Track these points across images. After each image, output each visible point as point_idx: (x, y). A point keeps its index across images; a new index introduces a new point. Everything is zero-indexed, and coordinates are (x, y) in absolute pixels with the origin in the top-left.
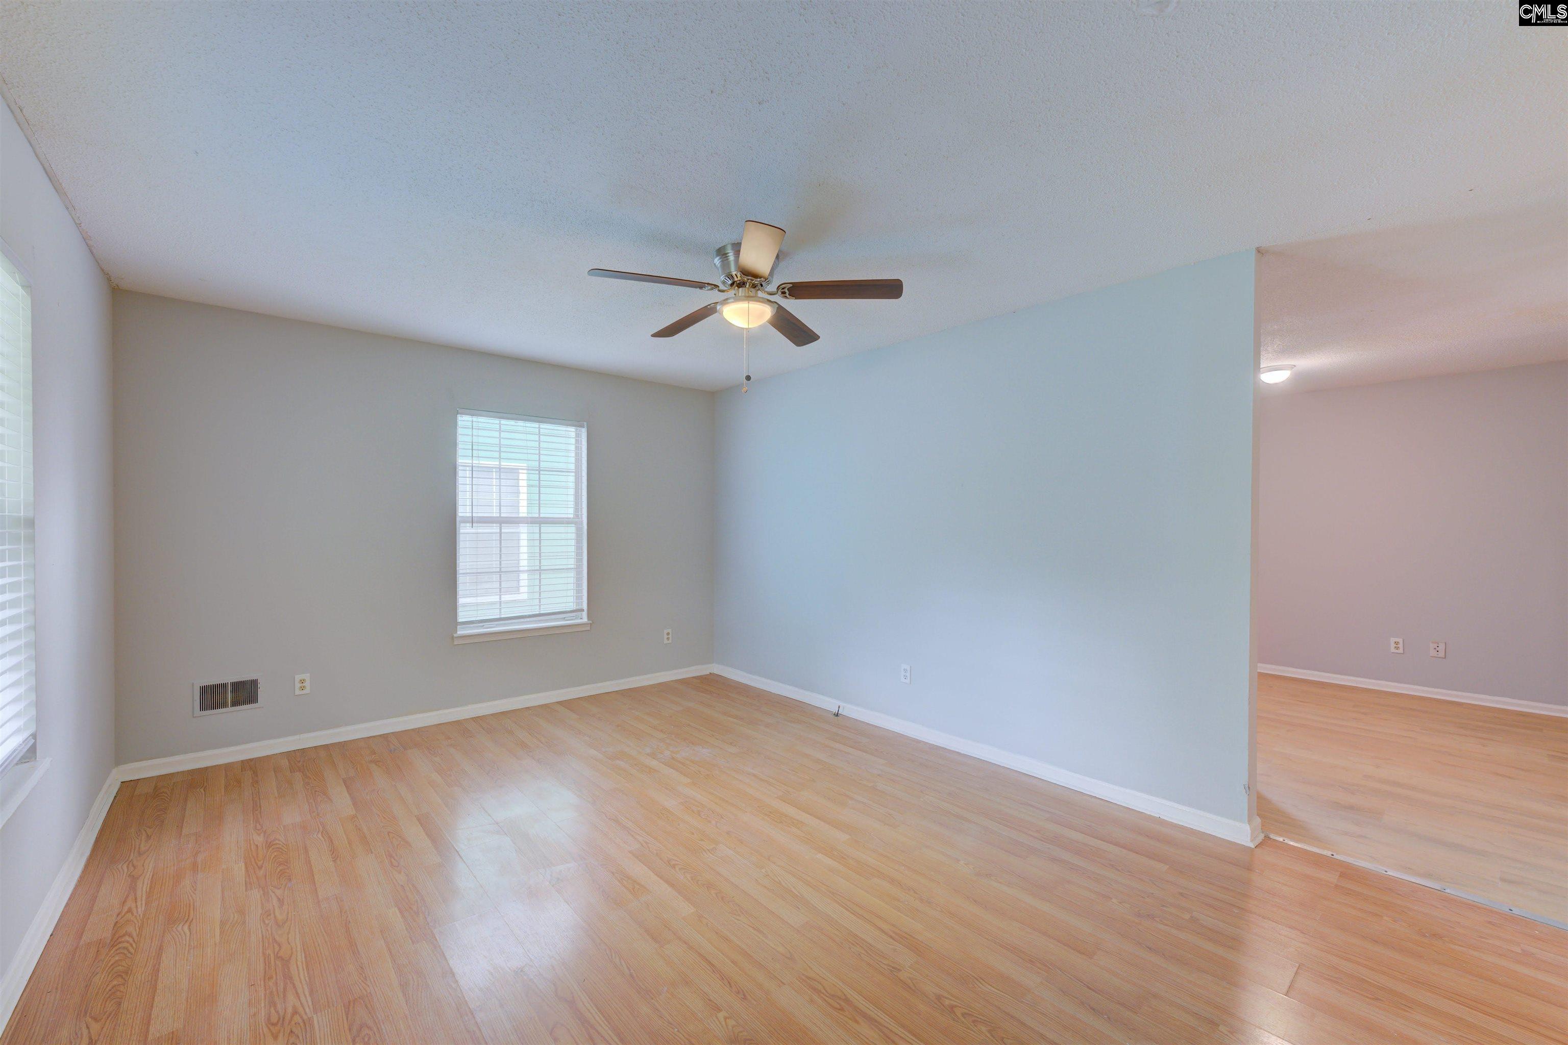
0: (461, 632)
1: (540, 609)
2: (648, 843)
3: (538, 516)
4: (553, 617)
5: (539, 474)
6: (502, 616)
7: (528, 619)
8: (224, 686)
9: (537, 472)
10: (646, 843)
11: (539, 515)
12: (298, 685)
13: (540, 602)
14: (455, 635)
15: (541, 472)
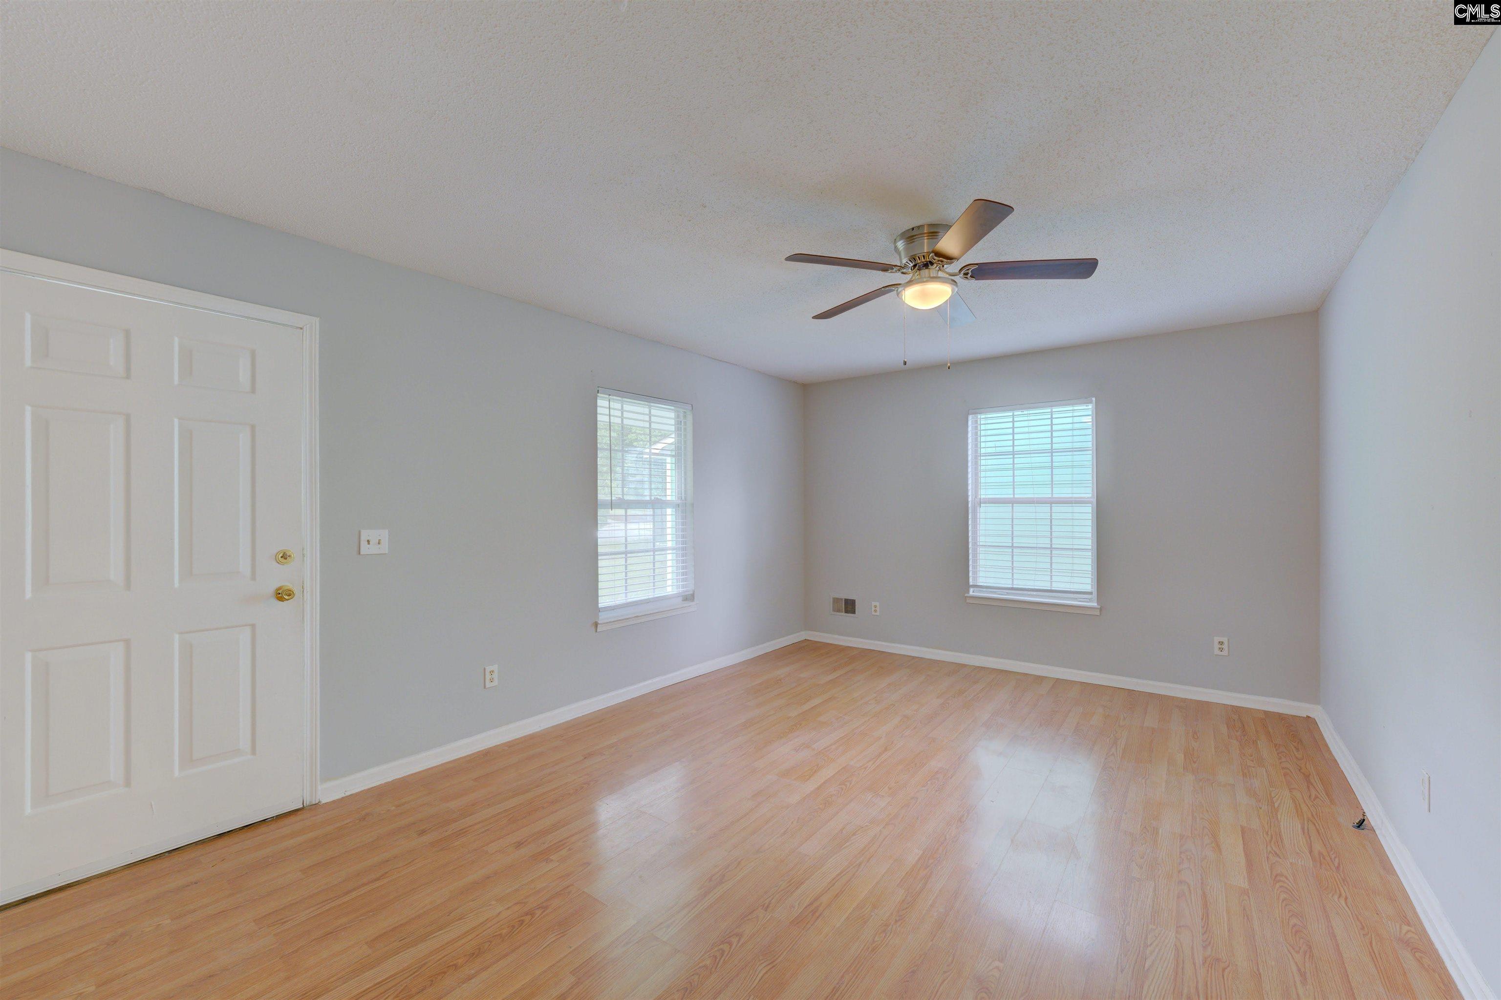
0: (972, 592)
1: (1051, 585)
2: (866, 769)
3: (1050, 496)
4: (1059, 595)
5: (1052, 456)
6: (1014, 586)
7: (1035, 593)
8: (842, 599)
9: (1050, 454)
10: (866, 768)
11: (1052, 495)
12: (873, 609)
13: (1051, 579)
14: (966, 595)
15: (1054, 454)
